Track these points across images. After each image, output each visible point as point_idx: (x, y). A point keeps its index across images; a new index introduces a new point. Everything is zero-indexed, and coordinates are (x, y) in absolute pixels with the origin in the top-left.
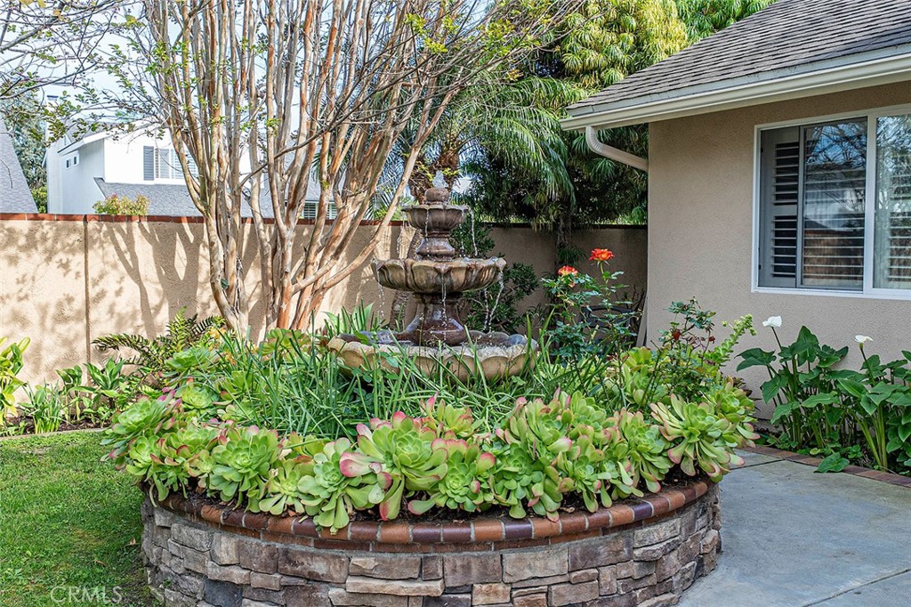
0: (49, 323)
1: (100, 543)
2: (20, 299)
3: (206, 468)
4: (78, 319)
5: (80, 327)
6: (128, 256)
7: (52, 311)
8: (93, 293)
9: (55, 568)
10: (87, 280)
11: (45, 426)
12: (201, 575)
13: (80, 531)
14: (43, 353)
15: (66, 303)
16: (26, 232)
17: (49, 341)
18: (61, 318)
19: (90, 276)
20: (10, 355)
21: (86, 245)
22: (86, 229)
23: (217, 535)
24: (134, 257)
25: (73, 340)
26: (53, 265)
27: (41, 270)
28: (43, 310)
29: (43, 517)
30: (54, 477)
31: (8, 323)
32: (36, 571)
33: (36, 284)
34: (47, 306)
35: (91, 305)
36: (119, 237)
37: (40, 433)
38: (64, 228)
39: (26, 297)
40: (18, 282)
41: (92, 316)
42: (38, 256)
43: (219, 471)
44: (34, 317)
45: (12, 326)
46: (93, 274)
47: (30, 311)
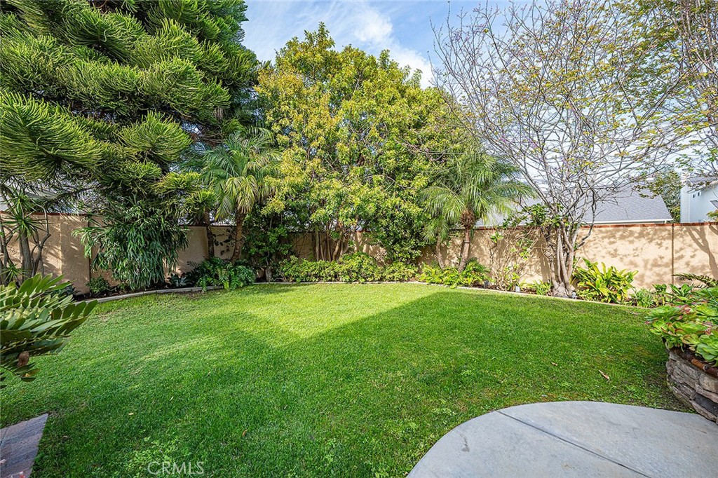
0: (649, 266)
1: (651, 356)
2: (634, 256)
3: (695, 343)
4: (666, 265)
5: (668, 270)
6: (700, 241)
7: (651, 262)
8: (676, 256)
9: (622, 357)
10: (673, 250)
11: (643, 304)
12: (693, 389)
13: (642, 348)
14: (645, 278)
15: (659, 259)
16: (638, 232)
17: (648, 273)
18: (655, 265)
19: (675, 248)
20: (628, 276)
21: (673, 236)
22: (673, 230)
23: (702, 375)
24: (705, 241)
25: (663, 275)
26: (653, 243)
27: (646, 245)
28: (646, 262)
29: (625, 337)
30: (639, 325)
31: (628, 265)
32: (613, 354)
33: (644, 251)
34: (648, 260)
35: (675, 261)
36: (694, 233)
37: (639, 307)
38: (660, 229)
39: (638, 255)
40: (634, 250)
41: (675, 266)
42: (644, 240)
43: (701, 346)
44: (641, 264)
45: (630, 266)
46: (676, 248)
47: (639, 261)
